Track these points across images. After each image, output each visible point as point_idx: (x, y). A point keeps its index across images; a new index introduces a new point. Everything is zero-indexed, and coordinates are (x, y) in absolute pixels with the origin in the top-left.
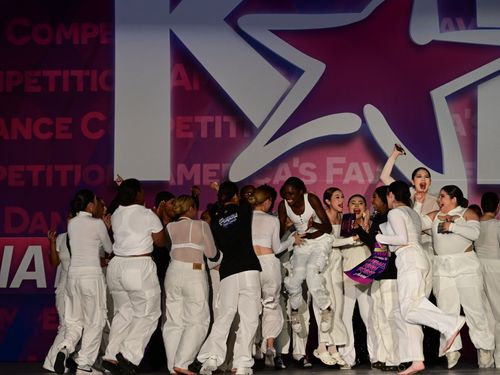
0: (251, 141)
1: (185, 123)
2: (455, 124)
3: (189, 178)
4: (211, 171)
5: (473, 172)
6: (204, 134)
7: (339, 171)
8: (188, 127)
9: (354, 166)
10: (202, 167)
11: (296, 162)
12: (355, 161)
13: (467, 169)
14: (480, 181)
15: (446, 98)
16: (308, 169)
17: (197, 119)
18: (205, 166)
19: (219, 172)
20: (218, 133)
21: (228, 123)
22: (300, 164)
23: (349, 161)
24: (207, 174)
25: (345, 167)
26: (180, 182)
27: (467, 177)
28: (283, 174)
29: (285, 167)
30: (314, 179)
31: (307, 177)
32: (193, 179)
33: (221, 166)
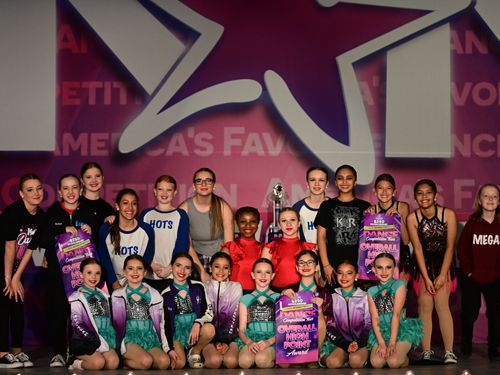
0: (143, 109)
1: (72, 89)
2: (363, 93)
3: (75, 148)
4: (99, 141)
5: (381, 144)
6: (92, 101)
7: (237, 142)
8: (74, 93)
9: (253, 136)
10: (89, 138)
11: (191, 132)
12: (254, 131)
13: (375, 141)
14: (389, 154)
15: (354, 64)
16: (204, 140)
17: (85, 85)
18: (95, 136)
19: (108, 142)
20: (107, 101)
21: (118, 90)
22: (195, 134)
23: (248, 131)
24: (95, 144)
25: (244, 137)
26: (66, 153)
27: (376, 149)
28: (177, 144)
29: (179, 137)
30: (210, 150)
31: (204, 149)
32: (80, 149)
33: (110, 136)
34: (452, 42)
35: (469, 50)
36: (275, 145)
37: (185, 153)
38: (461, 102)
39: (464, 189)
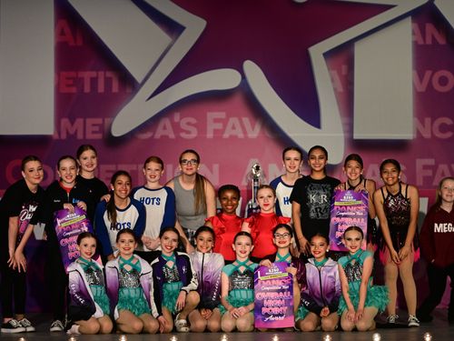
0: (134, 96)
1: (68, 78)
2: (333, 80)
3: (72, 132)
4: (94, 125)
5: (350, 127)
6: (87, 89)
7: (219, 126)
8: (71, 82)
9: (234, 121)
10: (85, 123)
11: (177, 117)
12: (235, 116)
13: (344, 124)
14: (357, 136)
15: (325, 55)
16: (189, 124)
17: (81, 74)
18: (90, 121)
19: (102, 126)
20: (101, 89)
21: (111, 78)
22: (181, 119)
23: (229, 116)
24: (90, 129)
25: (225, 122)
26: (64, 136)
27: (345, 132)
28: (165, 128)
29: (166, 122)
30: (194, 134)
31: (188, 132)
32: (76, 133)
33: (104, 121)
34: (414, 34)
35: (429, 41)
36: (253, 128)
37: (172, 136)
38: (422, 89)
39: (426, 167)
